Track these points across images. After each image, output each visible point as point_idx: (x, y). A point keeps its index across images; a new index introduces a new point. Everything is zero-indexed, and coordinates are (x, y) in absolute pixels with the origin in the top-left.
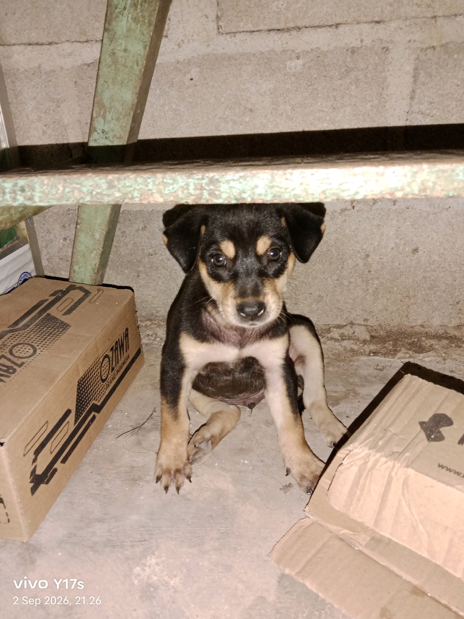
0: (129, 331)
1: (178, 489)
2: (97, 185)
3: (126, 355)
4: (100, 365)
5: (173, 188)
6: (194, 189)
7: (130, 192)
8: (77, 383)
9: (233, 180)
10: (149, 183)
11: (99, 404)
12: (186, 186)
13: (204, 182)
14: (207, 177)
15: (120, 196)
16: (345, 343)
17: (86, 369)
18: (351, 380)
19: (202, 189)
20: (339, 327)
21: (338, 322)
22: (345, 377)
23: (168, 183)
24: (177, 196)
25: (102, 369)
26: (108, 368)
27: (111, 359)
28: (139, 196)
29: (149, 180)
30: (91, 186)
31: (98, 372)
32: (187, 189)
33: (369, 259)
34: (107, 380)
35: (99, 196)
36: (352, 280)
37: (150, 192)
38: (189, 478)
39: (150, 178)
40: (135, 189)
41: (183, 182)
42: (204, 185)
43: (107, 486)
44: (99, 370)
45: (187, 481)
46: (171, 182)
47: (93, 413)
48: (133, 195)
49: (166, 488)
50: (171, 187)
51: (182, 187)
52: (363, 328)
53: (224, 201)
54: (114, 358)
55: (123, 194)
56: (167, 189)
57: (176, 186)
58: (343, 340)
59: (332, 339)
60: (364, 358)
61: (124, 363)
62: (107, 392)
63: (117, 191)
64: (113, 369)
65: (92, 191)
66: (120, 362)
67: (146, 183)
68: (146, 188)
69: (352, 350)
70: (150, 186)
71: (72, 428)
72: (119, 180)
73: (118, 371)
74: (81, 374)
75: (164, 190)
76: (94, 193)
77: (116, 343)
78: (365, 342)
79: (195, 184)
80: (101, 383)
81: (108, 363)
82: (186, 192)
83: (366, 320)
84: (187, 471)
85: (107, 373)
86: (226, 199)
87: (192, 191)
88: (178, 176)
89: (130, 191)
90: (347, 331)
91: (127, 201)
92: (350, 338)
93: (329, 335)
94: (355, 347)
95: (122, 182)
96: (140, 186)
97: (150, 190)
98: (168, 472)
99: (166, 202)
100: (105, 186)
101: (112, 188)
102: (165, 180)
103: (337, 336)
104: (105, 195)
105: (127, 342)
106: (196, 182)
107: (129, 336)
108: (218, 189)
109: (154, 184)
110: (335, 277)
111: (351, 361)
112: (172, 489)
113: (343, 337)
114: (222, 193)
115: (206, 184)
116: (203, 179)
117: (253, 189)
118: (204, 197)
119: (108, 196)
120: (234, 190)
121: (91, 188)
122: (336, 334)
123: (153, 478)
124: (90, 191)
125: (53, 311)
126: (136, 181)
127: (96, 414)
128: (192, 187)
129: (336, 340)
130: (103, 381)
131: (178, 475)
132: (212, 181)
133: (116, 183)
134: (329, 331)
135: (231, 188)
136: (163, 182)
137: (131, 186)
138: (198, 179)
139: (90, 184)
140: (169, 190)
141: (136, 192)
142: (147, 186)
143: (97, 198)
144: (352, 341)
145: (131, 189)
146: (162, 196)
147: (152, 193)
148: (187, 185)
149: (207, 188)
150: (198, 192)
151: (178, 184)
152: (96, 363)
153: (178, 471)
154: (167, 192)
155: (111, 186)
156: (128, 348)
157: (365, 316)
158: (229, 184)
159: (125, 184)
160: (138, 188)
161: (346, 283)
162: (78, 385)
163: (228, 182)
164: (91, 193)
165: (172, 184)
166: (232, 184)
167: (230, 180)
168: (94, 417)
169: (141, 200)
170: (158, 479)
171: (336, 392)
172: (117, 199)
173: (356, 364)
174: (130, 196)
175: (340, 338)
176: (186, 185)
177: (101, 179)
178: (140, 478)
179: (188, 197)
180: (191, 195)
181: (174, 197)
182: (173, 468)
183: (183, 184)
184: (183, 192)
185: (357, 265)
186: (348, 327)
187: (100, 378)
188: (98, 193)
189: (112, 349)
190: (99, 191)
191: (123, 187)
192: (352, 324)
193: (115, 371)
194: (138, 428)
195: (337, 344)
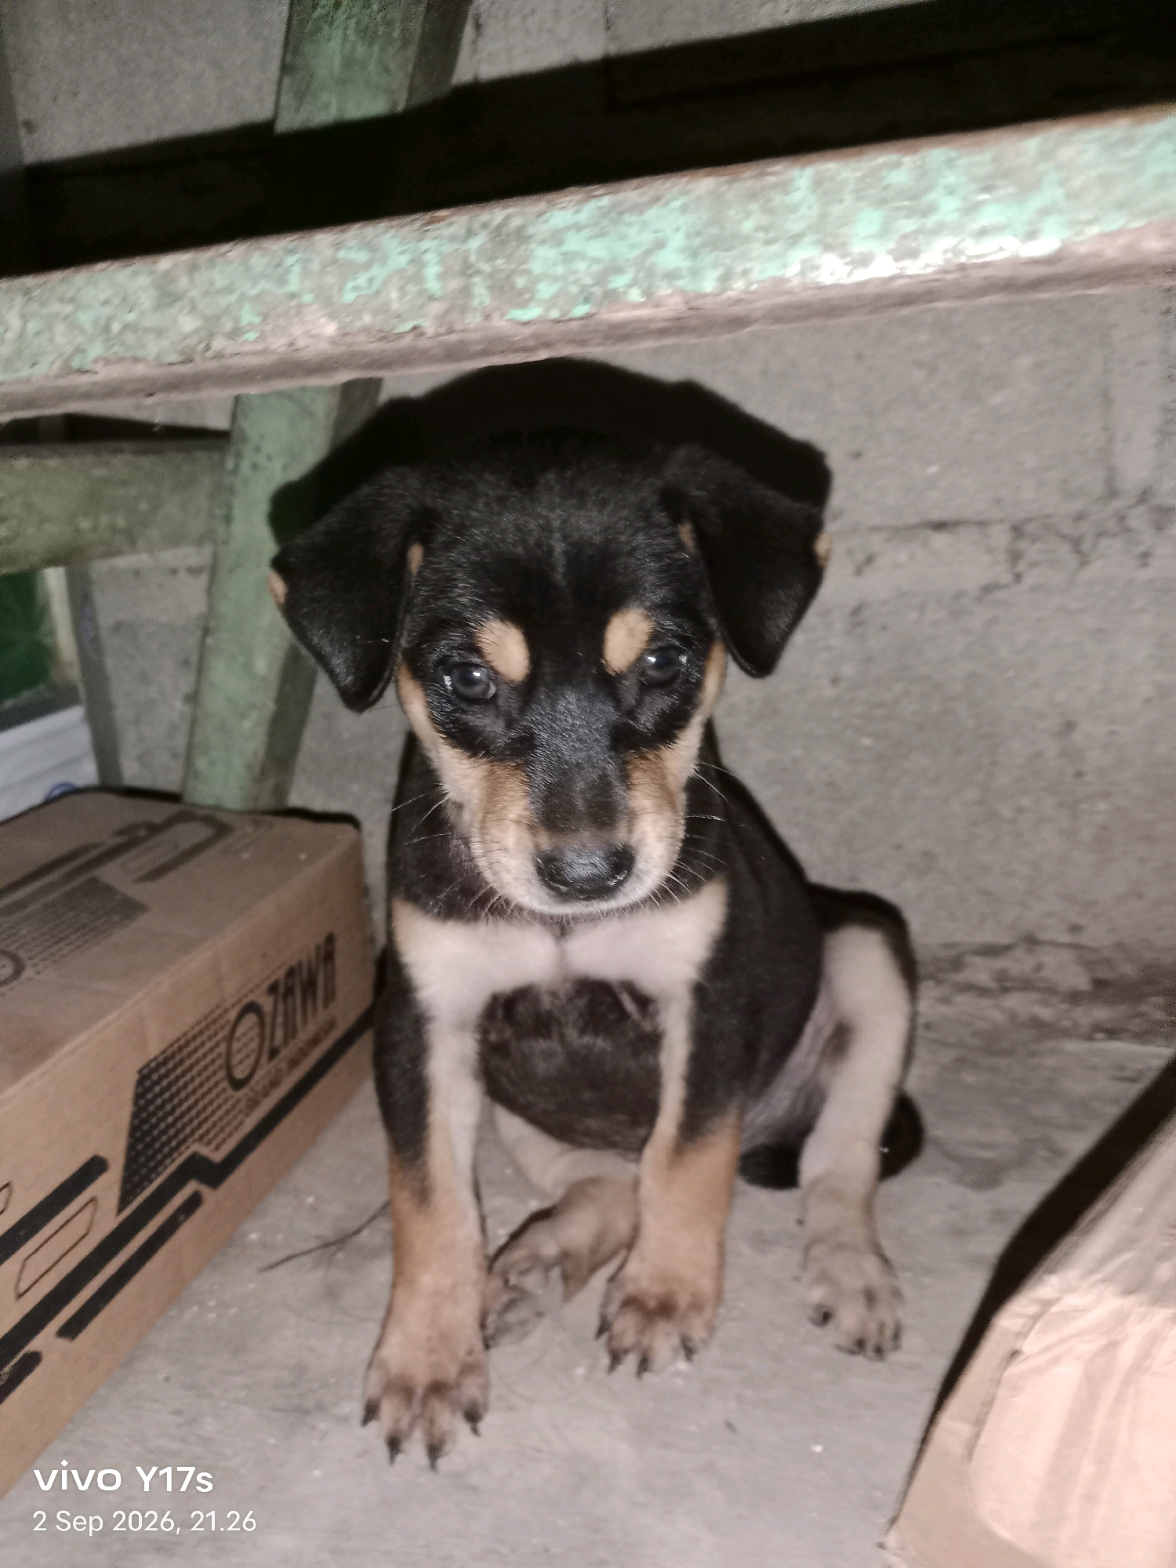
0: (340, 944)
1: (434, 1451)
2: (124, 299)
3: (322, 1016)
4: (226, 1031)
5: (371, 280)
6: (441, 277)
7: (226, 311)
8: (136, 1077)
9: (577, 228)
10: (288, 271)
11: (217, 1157)
12: (412, 270)
13: (475, 243)
14: (485, 226)
15: (196, 331)
16: (1014, 1001)
17: (173, 1034)
18: (1037, 1112)
19: (467, 270)
20: (991, 951)
21: (989, 935)
22: (1016, 1101)
23: (350, 264)
24: (384, 309)
25: (236, 1045)
26: (254, 1045)
27: (268, 1020)
28: (257, 320)
29: (290, 260)
30: (106, 303)
31: (217, 1051)
32: (418, 278)
33: (1077, 737)
34: (252, 1083)
35: (130, 338)
36: (1026, 801)
37: (293, 303)
38: (473, 1416)
39: (292, 252)
40: (242, 298)
41: (402, 253)
42: (473, 258)
43: (209, 1427)
44: (223, 1048)
45: (463, 1428)
46: (362, 256)
47: (192, 1187)
48: (237, 320)
49: (394, 1444)
50: (362, 280)
51: (400, 272)
52: (1067, 955)
53: (548, 309)
54: (280, 1020)
55: (207, 319)
56: (350, 285)
57: (378, 272)
58: (1005, 990)
59: (970, 988)
60: (1074, 1046)
61: (315, 1041)
62: (250, 1123)
63: (186, 311)
64: (274, 1053)
65: (110, 319)
66: (303, 1036)
67: (279, 270)
68: (280, 291)
69: (1036, 1023)
70: (294, 285)
71: (108, 1221)
72: (193, 268)
73: (293, 1063)
74: (154, 1049)
75: (341, 289)
76: (116, 327)
77: (291, 973)
78: (1075, 997)
79: (443, 261)
80: (230, 1091)
81: (256, 1030)
82: (412, 288)
83: (1075, 929)
84: (470, 1389)
85: (251, 1061)
86: (552, 302)
87: (433, 285)
88: (386, 232)
89: (229, 306)
90: (1018, 964)
91: (218, 344)
92: (1026, 985)
93: (960, 977)
94: (1045, 1013)
95: (202, 277)
96: (263, 285)
97: (293, 296)
98: (403, 1389)
99: (345, 335)
100: (147, 299)
101: (170, 305)
102: (342, 254)
103: (983, 978)
104: (147, 330)
105: (330, 979)
106: (449, 248)
107: (339, 960)
108: (524, 267)
109: (306, 273)
110: (972, 794)
111: (1032, 1054)
112: (415, 1449)
113: (1005, 984)
114: (537, 280)
115: (481, 251)
116: (470, 233)
117: (648, 252)
118: (475, 302)
119: (159, 333)
120: (581, 266)
121: (106, 311)
122: (981, 972)
123: (354, 1408)
124: (102, 322)
125: (110, 873)
126: (248, 269)
127: (205, 1190)
128: (432, 270)
129: (983, 991)
130: (238, 1084)
131: (436, 1404)
132: (500, 237)
133: (183, 282)
134: (957, 964)
135: (569, 257)
136: (335, 261)
137: (228, 290)
138: (453, 238)
139: (103, 296)
140: (355, 288)
141: (247, 307)
142: (282, 281)
143: (123, 344)
144: (1033, 996)
145: (232, 298)
146: (332, 316)
147: (300, 307)
148: (418, 262)
149: (485, 267)
150: (455, 284)
151: (384, 261)
152: (210, 1022)
153: (438, 1389)
154: (349, 297)
155: (168, 297)
156: (330, 996)
157: (1074, 918)
158: (560, 243)
159: (212, 283)
160: (254, 292)
161: (1006, 811)
162: (140, 1083)
163: (556, 238)
164: (107, 329)
165: (367, 266)
166: (573, 243)
167: (567, 228)
168: (194, 1202)
169: (262, 337)
170: (371, 1412)
171: (988, 1146)
172: (186, 342)
173: (1051, 1062)
174: (228, 326)
175: (993, 985)
176: (411, 261)
177: (136, 274)
178: (321, 1407)
179: (422, 306)
180: (432, 298)
181: (375, 313)
182: (422, 1378)
183: (402, 261)
184: (402, 290)
185: (1039, 755)
186: (1019, 953)
187: (221, 1074)
188: (126, 327)
189: (273, 989)
190: (131, 317)
191: (207, 293)
192: (1031, 941)
193: (281, 1061)
194: (337, 1243)
195: (986, 1002)
